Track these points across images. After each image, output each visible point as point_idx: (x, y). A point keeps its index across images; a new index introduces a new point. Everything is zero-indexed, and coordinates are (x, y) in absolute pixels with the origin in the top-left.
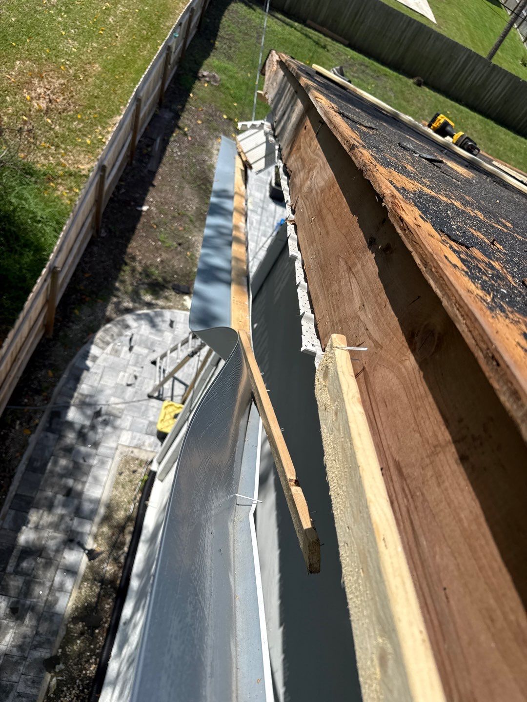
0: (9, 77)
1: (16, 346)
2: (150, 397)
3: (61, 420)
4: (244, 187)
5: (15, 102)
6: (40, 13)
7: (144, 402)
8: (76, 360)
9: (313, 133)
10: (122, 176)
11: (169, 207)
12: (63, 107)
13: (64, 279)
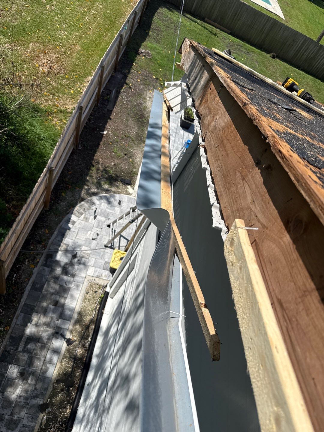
0: (26, 53)
1: (27, 214)
2: (106, 246)
3: (53, 260)
4: (168, 121)
5: (29, 68)
6: (45, 14)
7: (102, 250)
8: (62, 224)
9: (216, 92)
10: (92, 112)
11: (120, 132)
12: (57, 71)
13: (56, 174)
